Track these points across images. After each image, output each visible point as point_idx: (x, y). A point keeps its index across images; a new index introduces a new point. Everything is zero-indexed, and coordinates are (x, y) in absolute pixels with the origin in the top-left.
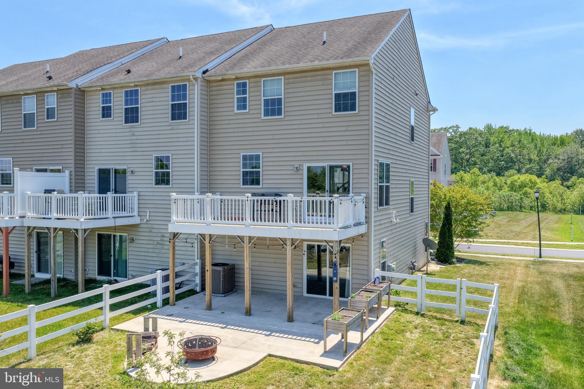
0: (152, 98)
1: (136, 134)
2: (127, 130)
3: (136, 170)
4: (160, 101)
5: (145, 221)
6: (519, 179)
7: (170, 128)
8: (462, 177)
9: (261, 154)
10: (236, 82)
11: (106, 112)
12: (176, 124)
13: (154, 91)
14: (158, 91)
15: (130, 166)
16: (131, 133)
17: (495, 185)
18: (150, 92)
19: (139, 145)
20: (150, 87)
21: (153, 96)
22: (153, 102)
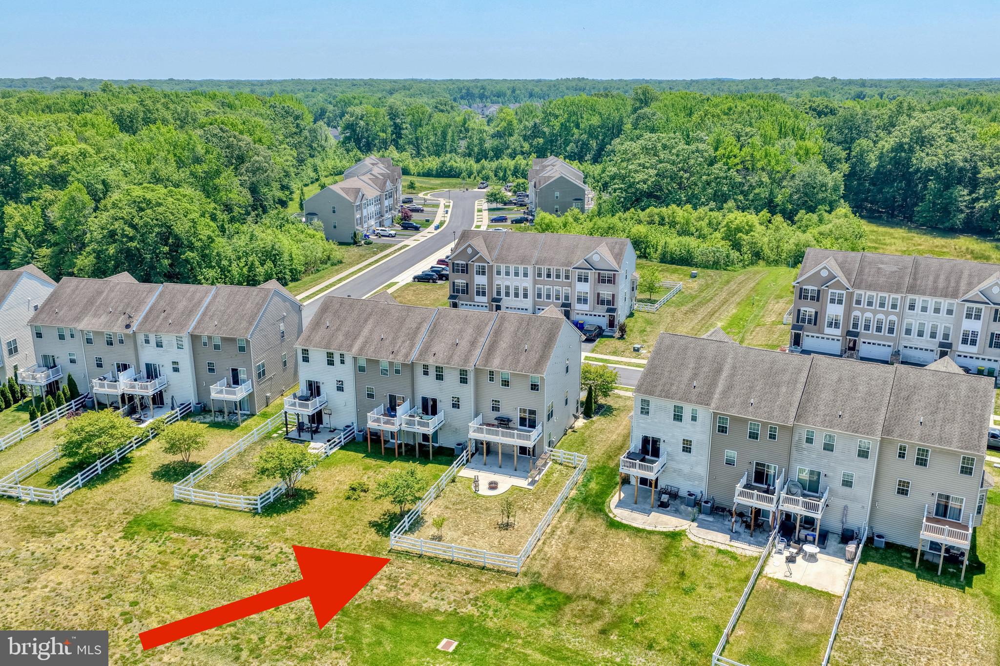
0: (450, 372)
1: (442, 385)
2: (437, 383)
3: (443, 400)
4: (454, 374)
5: (447, 424)
6: (736, 218)
7: (459, 386)
9: (500, 400)
10: (489, 370)
11: (426, 373)
12: (462, 385)
14: (453, 370)
15: (439, 398)
16: (439, 384)
18: (449, 369)
19: (444, 390)
22: (450, 374)
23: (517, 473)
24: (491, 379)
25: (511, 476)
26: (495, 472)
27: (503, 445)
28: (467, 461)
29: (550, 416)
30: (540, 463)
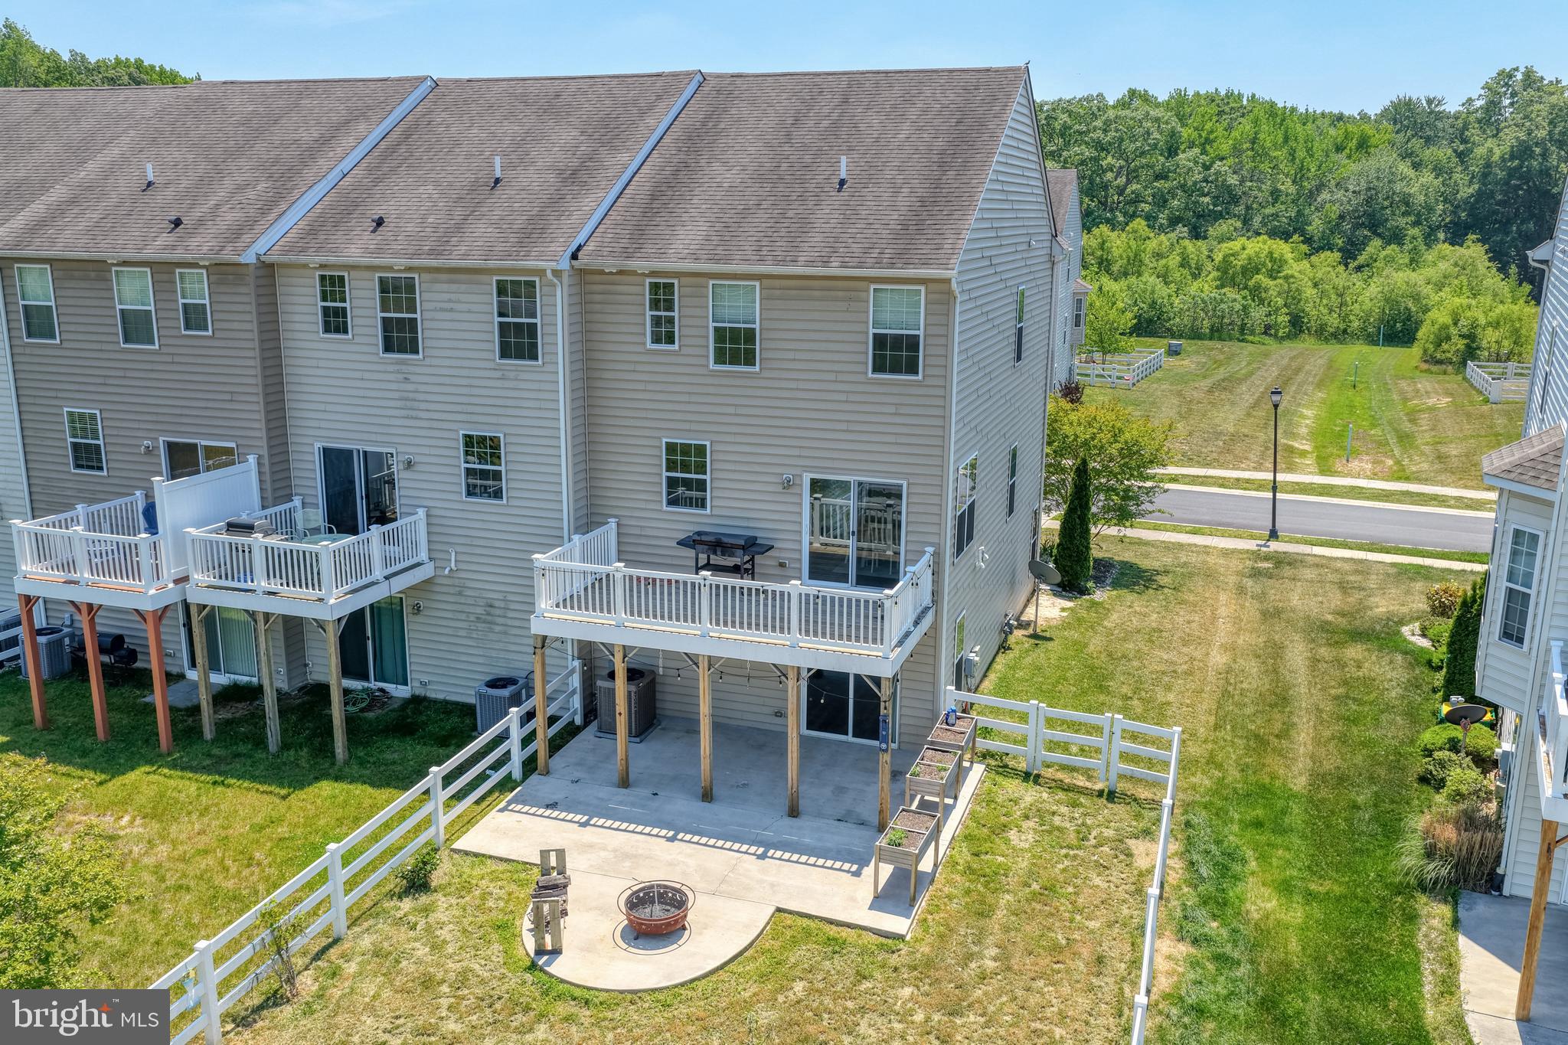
0: (450, 301)
1: (413, 378)
2: (391, 368)
3: (418, 459)
4: (469, 312)
5: (447, 572)
6: (1244, 249)
7: (498, 374)
8: (1104, 242)
9: (708, 443)
10: (648, 280)
11: (335, 321)
12: (513, 368)
13: (454, 287)
14: (463, 287)
15: (401, 449)
16: (401, 376)
17: (1184, 263)
18: (445, 287)
19: (423, 406)
20: (444, 277)
21: (453, 296)
22: (451, 310)
23: (805, 829)
24: (664, 333)
25: (767, 845)
26: (676, 827)
27: (724, 670)
28: (530, 766)
29: (965, 529)
30: (929, 769)
